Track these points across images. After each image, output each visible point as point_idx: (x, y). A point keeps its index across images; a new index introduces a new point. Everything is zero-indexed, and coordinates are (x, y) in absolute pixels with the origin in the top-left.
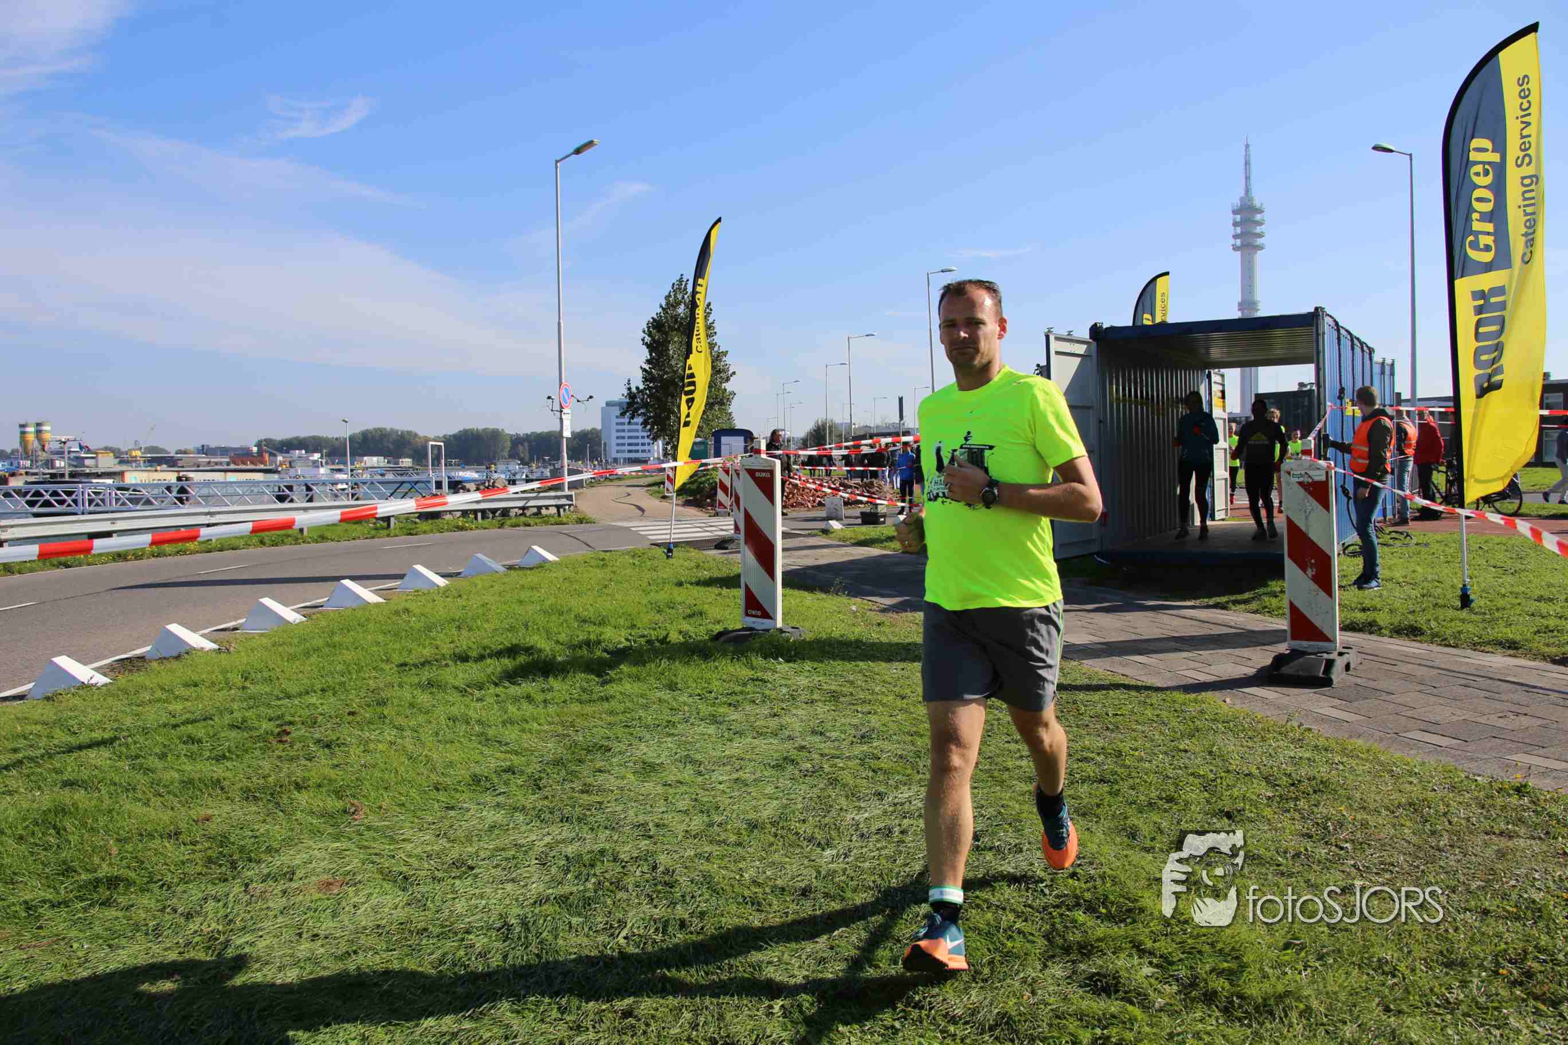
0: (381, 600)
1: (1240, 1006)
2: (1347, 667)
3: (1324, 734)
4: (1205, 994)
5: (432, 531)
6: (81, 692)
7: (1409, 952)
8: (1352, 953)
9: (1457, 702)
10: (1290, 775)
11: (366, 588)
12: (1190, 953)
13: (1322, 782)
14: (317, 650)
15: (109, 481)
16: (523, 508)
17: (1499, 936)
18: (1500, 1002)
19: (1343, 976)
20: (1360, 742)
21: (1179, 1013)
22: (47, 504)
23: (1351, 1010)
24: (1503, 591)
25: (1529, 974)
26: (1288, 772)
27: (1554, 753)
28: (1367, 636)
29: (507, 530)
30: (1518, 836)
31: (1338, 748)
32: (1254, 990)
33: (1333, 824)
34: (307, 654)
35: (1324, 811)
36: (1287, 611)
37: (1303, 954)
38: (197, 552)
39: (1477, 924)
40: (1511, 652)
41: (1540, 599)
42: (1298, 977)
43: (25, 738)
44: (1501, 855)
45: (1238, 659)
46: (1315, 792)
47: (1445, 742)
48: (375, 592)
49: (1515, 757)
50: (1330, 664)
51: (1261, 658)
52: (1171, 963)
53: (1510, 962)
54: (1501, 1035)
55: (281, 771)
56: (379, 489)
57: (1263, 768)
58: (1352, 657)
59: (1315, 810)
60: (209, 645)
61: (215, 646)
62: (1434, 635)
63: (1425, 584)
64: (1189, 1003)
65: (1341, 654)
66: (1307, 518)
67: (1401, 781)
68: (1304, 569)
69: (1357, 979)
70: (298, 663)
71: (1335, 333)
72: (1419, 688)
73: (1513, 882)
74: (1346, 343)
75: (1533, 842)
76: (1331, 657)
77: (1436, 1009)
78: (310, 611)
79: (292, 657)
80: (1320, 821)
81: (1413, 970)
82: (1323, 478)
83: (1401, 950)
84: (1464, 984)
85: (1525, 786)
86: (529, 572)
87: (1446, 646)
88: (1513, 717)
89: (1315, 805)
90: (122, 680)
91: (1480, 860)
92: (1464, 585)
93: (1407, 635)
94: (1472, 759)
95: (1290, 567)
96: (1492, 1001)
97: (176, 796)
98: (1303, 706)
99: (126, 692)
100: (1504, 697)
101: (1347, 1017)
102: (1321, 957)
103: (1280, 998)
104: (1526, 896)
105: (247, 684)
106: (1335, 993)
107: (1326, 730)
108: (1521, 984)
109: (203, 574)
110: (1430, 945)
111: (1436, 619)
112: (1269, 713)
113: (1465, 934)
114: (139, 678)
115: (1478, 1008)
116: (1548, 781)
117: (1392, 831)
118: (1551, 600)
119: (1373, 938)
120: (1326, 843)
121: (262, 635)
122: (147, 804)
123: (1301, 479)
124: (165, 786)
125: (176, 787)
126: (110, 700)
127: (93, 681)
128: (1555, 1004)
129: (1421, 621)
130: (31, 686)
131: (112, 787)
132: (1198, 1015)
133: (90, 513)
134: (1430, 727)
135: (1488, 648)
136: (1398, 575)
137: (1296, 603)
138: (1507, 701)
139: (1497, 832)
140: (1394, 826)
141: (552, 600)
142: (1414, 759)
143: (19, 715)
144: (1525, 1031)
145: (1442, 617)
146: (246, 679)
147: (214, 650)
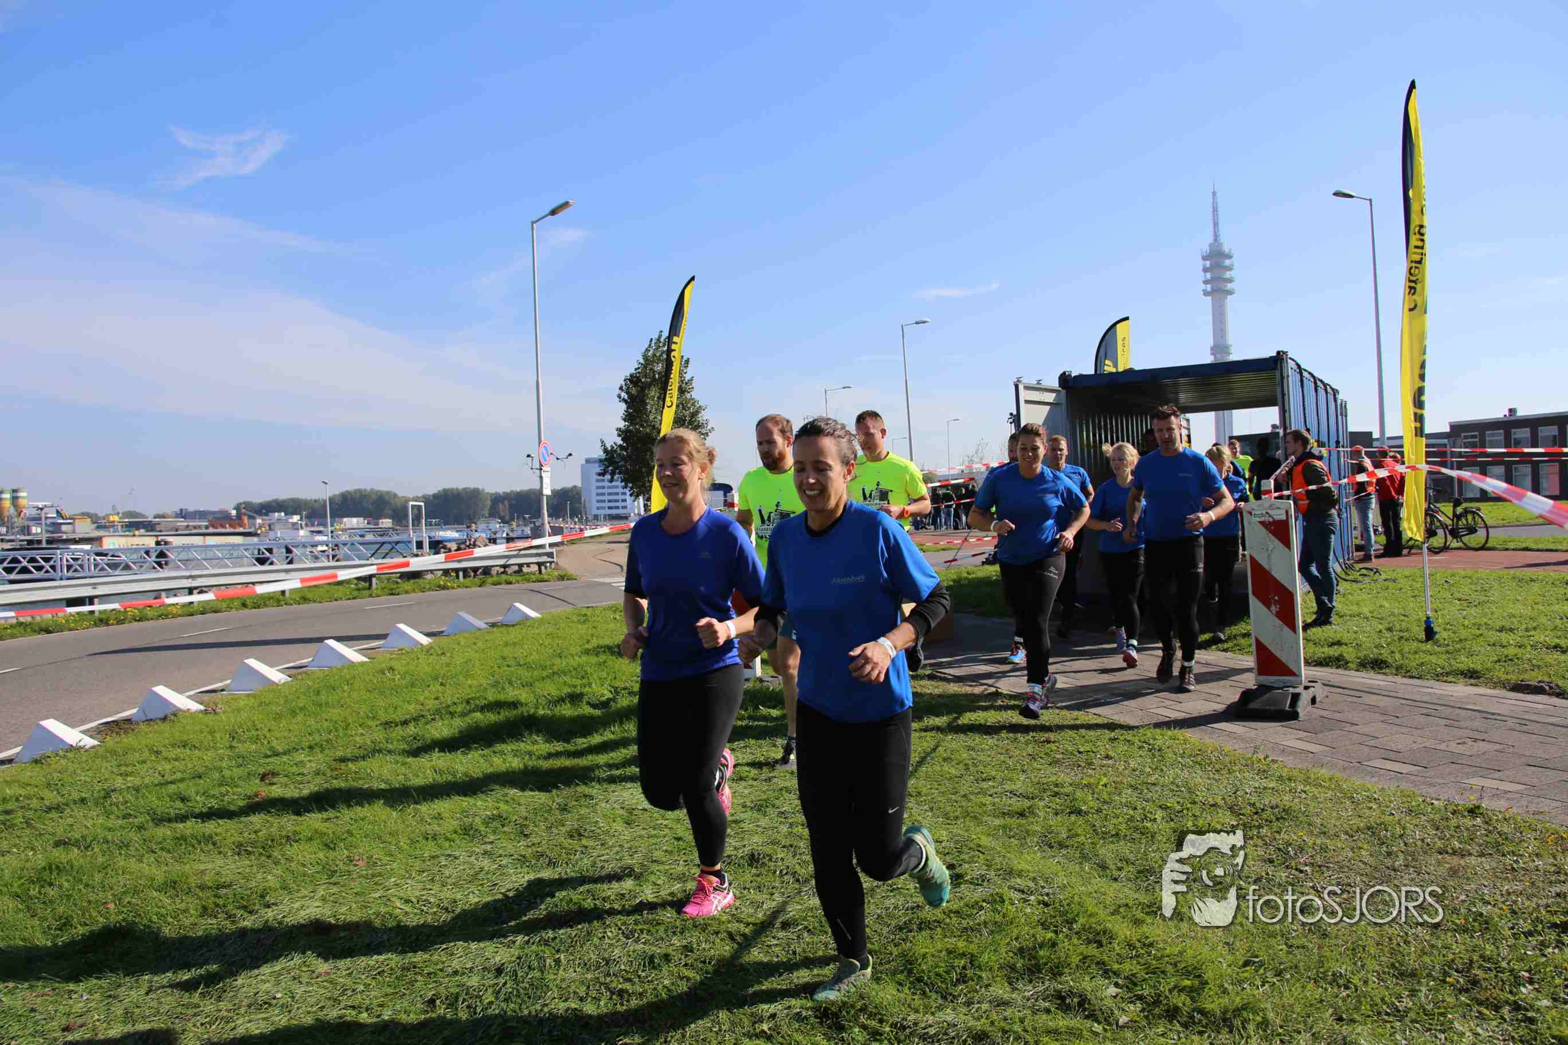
0: (365, 659)
1: (1200, 1020)
2: (1313, 701)
3: (1288, 764)
4: (1168, 1011)
5: (414, 591)
6: (70, 755)
7: (1363, 966)
8: (1308, 969)
9: (1419, 731)
10: (1254, 804)
11: (350, 647)
12: (1154, 973)
13: (1284, 810)
14: (301, 709)
15: (87, 547)
16: (505, 566)
17: (1447, 947)
18: (1445, 1008)
19: (1299, 990)
20: (1323, 771)
21: (1143, 1030)
22: (25, 570)
23: (1305, 1023)
24: (1466, 623)
25: (1475, 982)
26: (1252, 802)
27: (1508, 777)
28: (1334, 670)
29: (488, 589)
30: (1470, 854)
31: (1302, 777)
32: (1213, 1004)
33: (1293, 849)
34: (293, 713)
35: (1286, 837)
36: (1253, 649)
37: (1262, 971)
38: (180, 616)
39: (1427, 938)
40: (1473, 681)
41: (1501, 631)
42: (1256, 992)
43: (17, 800)
44: (1454, 872)
45: (1208, 696)
46: (1277, 819)
47: (1405, 769)
48: (360, 651)
49: (1472, 781)
50: (1296, 697)
51: (1228, 694)
52: (1135, 985)
53: (1457, 971)
54: (1446, 1038)
55: (272, 826)
56: (359, 550)
57: (1228, 798)
58: (1318, 691)
59: (1277, 837)
60: (195, 706)
61: (202, 708)
62: (1399, 668)
63: (1392, 618)
64: (1151, 1019)
65: (1306, 688)
66: (1269, 556)
67: (1360, 807)
68: (1268, 607)
69: (1313, 992)
70: (283, 723)
71: (1298, 376)
72: (1382, 718)
73: (1463, 897)
74: (1309, 386)
75: (1483, 859)
76: (1297, 691)
77: (1386, 1017)
78: (295, 671)
79: (278, 717)
80: (1281, 847)
81: (1366, 982)
82: (1284, 517)
83: (1355, 964)
84: (1413, 993)
85: (1478, 807)
86: (511, 629)
87: (1411, 677)
88: (1469, 742)
89: (1277, 832)
90: (110, 741)
91: (1433, 878)
92: (1428, 618)
93: (1372, 668)
94: (1431, 785)
95: (1254, 602)
96: (1439, 1008)
97: (169, 851)
98: (1270, 739)
99: (114, 753)
100: (1462, 724)
101: (1301, 1026)
102: (1279, 974)
103: (1238, 1011)
104: (1474, 910)
105: (234, 744)
106: (1291, 1006)
107: (1289, 761)
108: (1467, 991)
109: (186, 638)
110: (1383, 959)
111: (1401, 652)
112: (1237, 747)
113: (1415, 947)
114: (128, 740)
115: (1426, 1015)
116: (1502, 802)
117: (1350, 855)
118: (1511, 630)
119: (1328, 954)
120: (1287, 867)
121: (248, 695)
122: (140, 861)
123: (1263, 519)
124: (160, 843)
125: (169, 844)
126: (98, 761)
127: (81, 744)
128: (1497, 1008)
129: (1385, 654)
130: (18, 749)
131: (105, 846)
132: (1161, 1030)
133: (69, 579)
134: (1391, 755)
135: (1450, 678)
136: (1365, 611)
137: (1262, 640)
138: (1467, 728)
139: (1450, 851)
140: (1352, 849)
141: (535, 656)
142: (1374, 785)
143: (8, 779)
144: (1468, 1034)
145: (1406, 649)
146: (234, 738)
147: (201, 711)
